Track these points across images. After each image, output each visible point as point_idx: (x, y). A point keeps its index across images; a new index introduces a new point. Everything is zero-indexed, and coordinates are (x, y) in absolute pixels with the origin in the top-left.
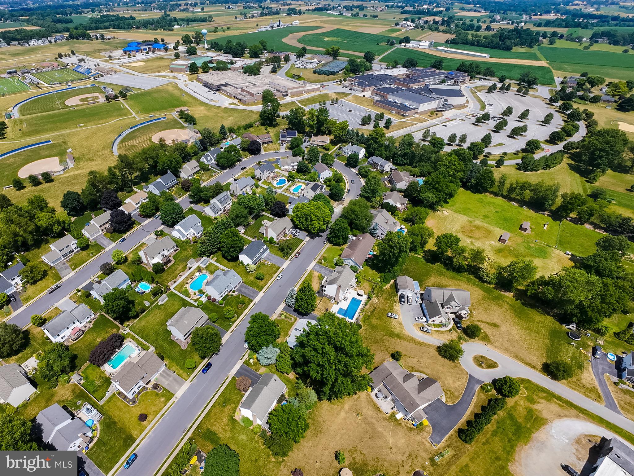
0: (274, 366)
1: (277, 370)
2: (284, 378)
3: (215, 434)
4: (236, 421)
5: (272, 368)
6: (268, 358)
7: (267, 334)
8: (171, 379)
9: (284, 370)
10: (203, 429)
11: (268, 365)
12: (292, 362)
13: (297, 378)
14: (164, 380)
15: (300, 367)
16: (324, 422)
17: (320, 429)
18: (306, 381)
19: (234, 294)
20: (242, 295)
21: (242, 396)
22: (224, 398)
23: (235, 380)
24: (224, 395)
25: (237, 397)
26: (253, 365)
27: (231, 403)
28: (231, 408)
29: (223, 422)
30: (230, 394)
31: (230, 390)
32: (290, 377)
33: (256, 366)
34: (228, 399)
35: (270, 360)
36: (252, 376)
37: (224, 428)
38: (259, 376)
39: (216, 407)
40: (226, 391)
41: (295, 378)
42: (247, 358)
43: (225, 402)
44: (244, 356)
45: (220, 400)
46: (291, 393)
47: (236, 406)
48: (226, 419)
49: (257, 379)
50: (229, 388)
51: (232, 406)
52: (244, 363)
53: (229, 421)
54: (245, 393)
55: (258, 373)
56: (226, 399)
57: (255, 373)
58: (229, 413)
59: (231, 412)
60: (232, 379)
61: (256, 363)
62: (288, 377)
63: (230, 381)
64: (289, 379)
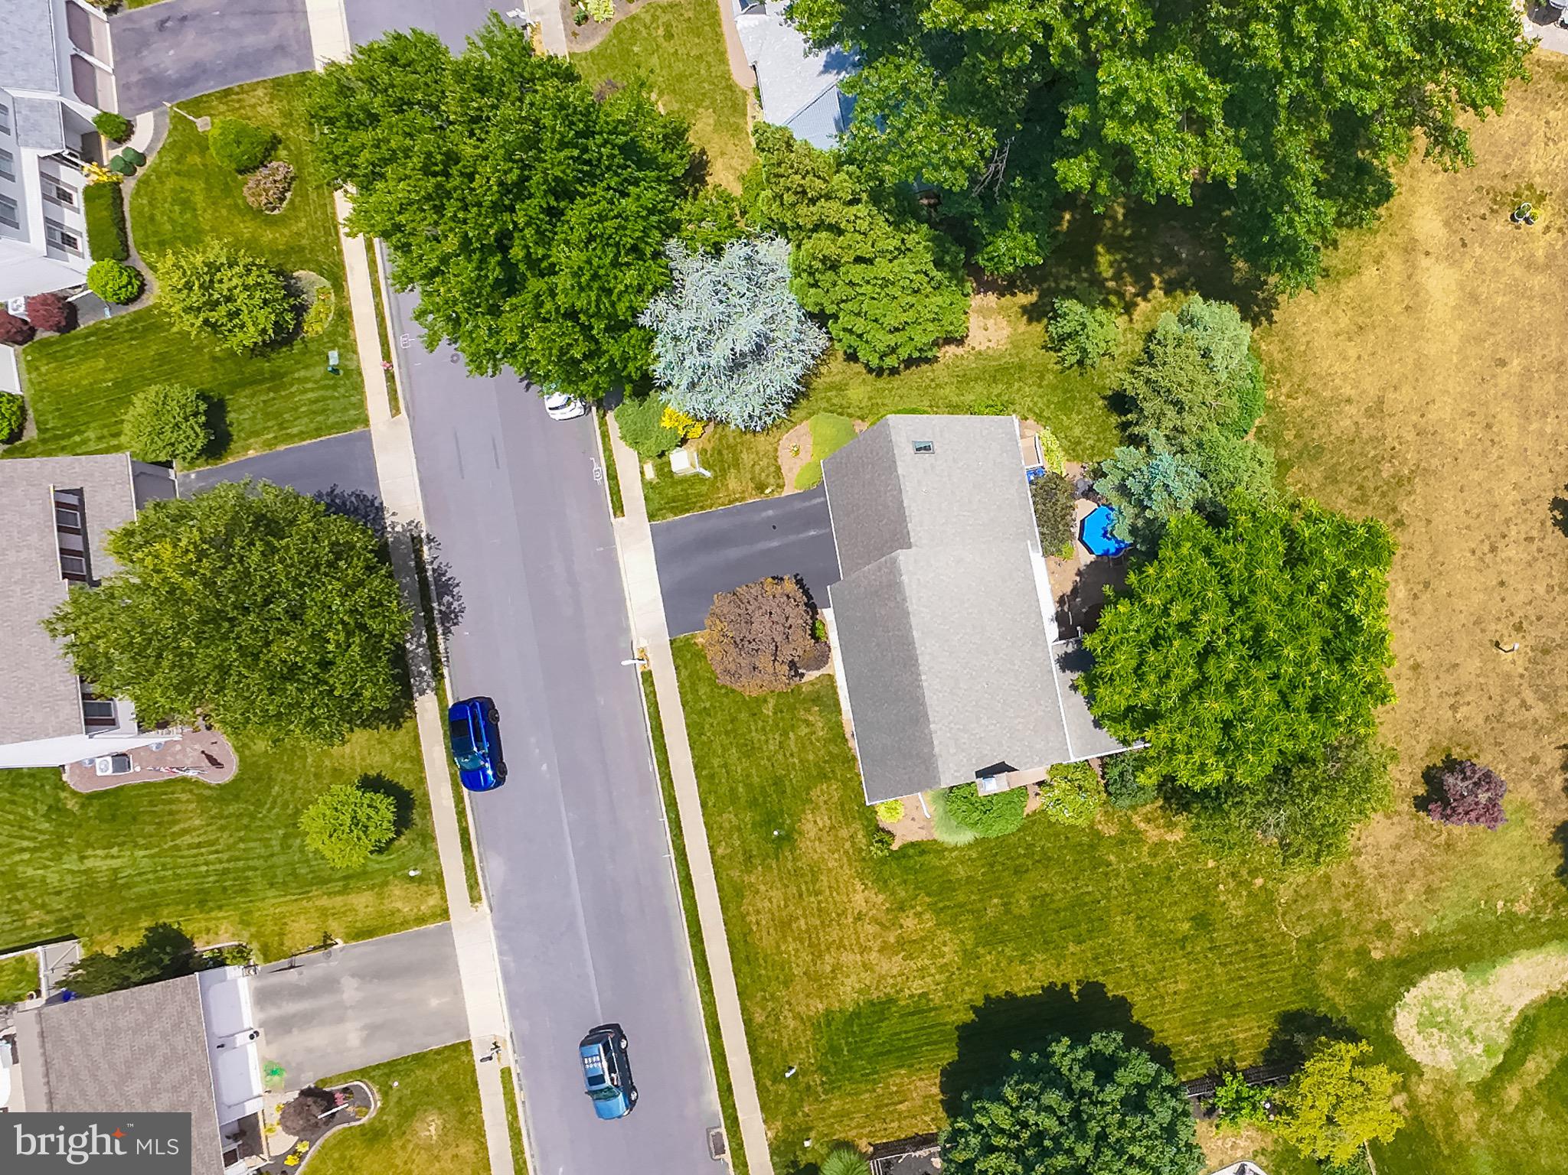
0: (837, 364)
1: (879, 372)
2: (964, 380)
3: (881, 1008)
4: (919, 848)
5: (841, 388)
6: (758, 351)
7: (563, 192)
8: (351, 990)
9: (921, 340)
10: (796, 1048)
11: (799, 396)
12: (918, 237)
13: (1033, 313)
14: (318, 1038)
15: (999, 224)
16: (1377, 409)
17: (1386, 471)
18: (1097, 282)
19: (140, 141)
20: (197, 106)
21: (825, 698)
22: (743, 801)
23: (699, 655)
24: (724, 789)
25: (804, 731)
26: (716, 478)
27: (808, 789)
28: (830, 818)
29: (859, 918)
30: (749, 751)
31: (727, 733)
32: (991, 345)
33: (736, 464)
34: (763, 788)
35: (777, 356)
36: (775, 544)
37: (892, 940)
38: (807, 504)
39: (751, 885)
40: (716, 762)
41: (1022, 325)
42: (642, 473)
43: (768, 814)
44: (613, 476)
45: (731, 831)
46: (1077, 431)
47: (845, 783)
48: (859, 887)
49: (812, 533)
50: (712, 725)
51: (825, 802)
52: (651, 517)
53: (885, 882)
54: (824, 671)
55: (787, 491)
56: (756, 799)
57: (770, 512)
58: (846, 852)
59: (852, 830)
60: (679, 662)
61: (720, 453)
62: (980, 353)
63: (681, 686)
64: (992, 358)
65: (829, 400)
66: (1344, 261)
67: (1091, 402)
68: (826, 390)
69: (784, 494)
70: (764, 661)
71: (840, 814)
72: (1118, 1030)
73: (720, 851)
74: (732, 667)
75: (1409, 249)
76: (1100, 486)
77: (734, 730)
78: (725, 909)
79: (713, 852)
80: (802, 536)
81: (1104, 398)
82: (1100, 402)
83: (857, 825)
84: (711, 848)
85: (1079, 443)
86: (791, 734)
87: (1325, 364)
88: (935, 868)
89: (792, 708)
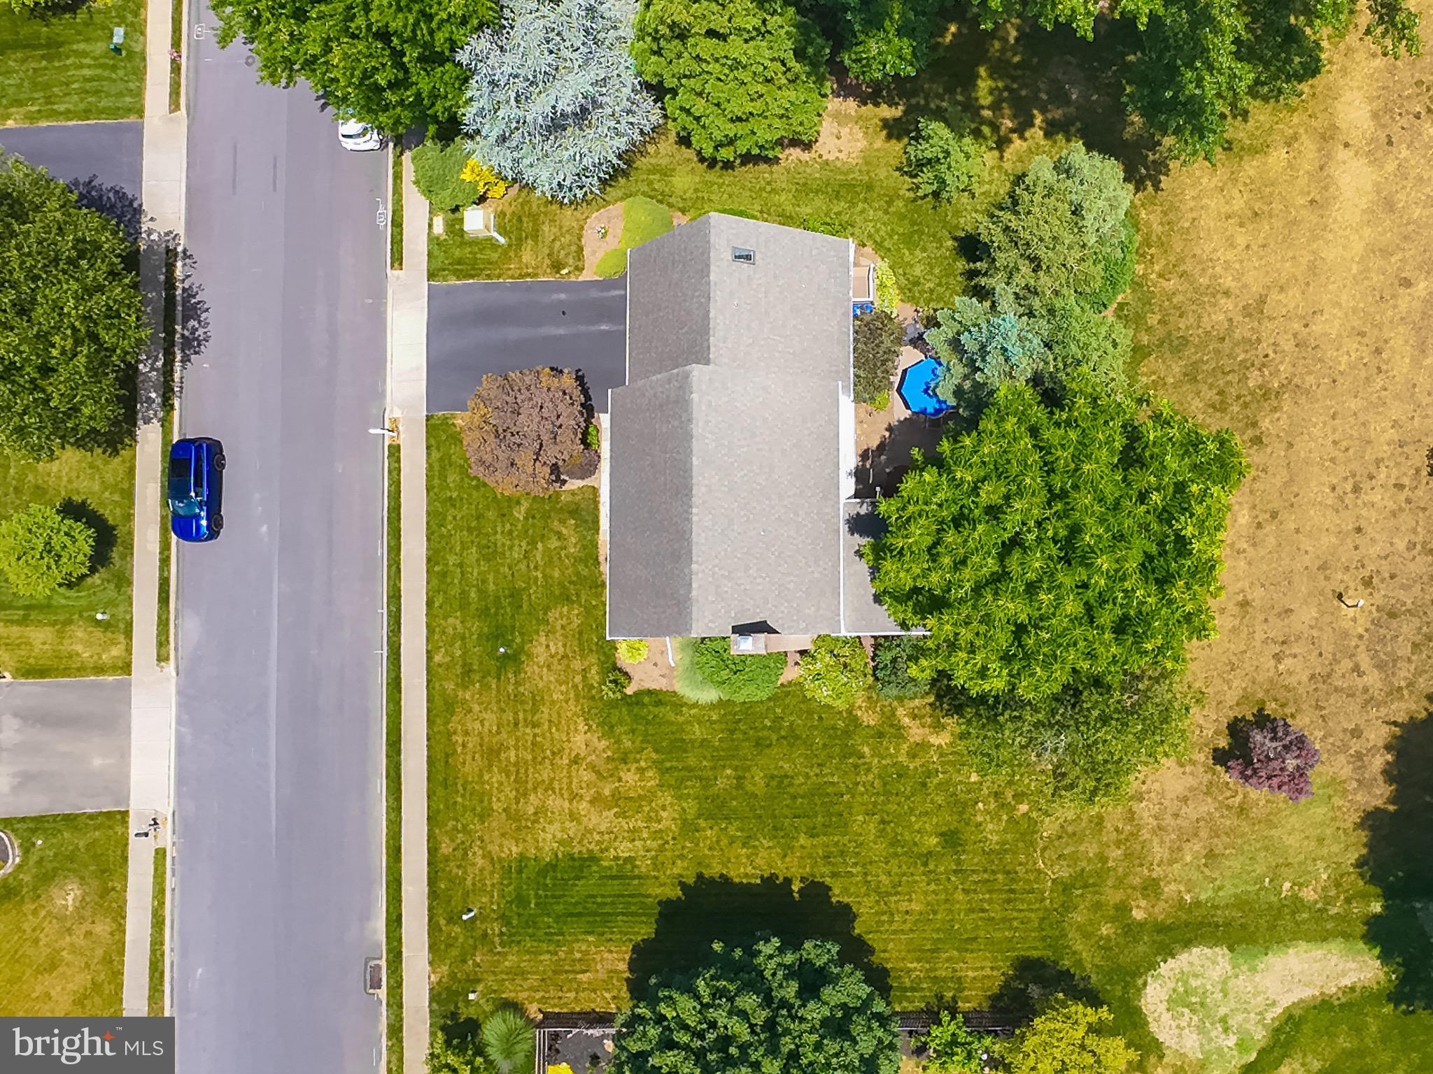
0: (667, 146)
1: (712, 163)
2: (804, 189)
3: (582, 864)
4: (656, 697)
5: (666, 173)
6: (582, 115)
8: (10, 731)
9: (764, 135)
10: (479, 889)
13: (894, 130)
15: (874, 22)
16: (1256, 309)
17: (1254, 379)
18: (971, 108)
21: (584, 512)
22: (473, 607)
23: (456, 439)
24: (455, 591)
25: (554, 543)
26: (510, 246)
27: (546, 609)
28: (565, 646)
29: (576, 761)
30: (490, 554)
31: (470, 530)
32: (841, 156)
33: (535, 235)
34: (498, 597)
35: (601, 122)
36: (561, 331)
37: (607, 792)
38: (605, 294)
39: (464, 702)
40: (452, 559)
41: (879, 142)
42: (430, 226)
43: (497, 628)
44: (397, 224)
45: (453, 638)
46: (918, 271)
47: (589, 610)
48: (582, 727)
49: (603, 327)
50: (455, 518)
51: (563, 627)
52: (431, 275)
53: (612, 727)
54: (588, 482)
55: (585, 276)
56: (487, 609)
57: (563, 296)
58: (575, 686)
59: (586, 663)
60: (432, 442)
61: (520, 220)
62: (827, 163)
63: (430, 467)
64: (838, 170)
65: (650, 183)
66: (1252, 136)
67: (940, 241)
68: (650, 172)
69: (581, 279)
70: (524, 458)
71: (576, 643)
72: (835, 941)
73: (437, 658)
74: (488, 458)
75: (1328, 136)
76: (931, 336)
77: (478, 529)
78: (430, 722)
79: (429, 658)
80: (592, 328)
81: (955, 239)
82: (950, 243)
83: (593, 659)
84: (428, 652)
85: (917, 283)
86: (540, 545)
87: (1208, 248)
88: (672, 723)
89: (546, 517)
